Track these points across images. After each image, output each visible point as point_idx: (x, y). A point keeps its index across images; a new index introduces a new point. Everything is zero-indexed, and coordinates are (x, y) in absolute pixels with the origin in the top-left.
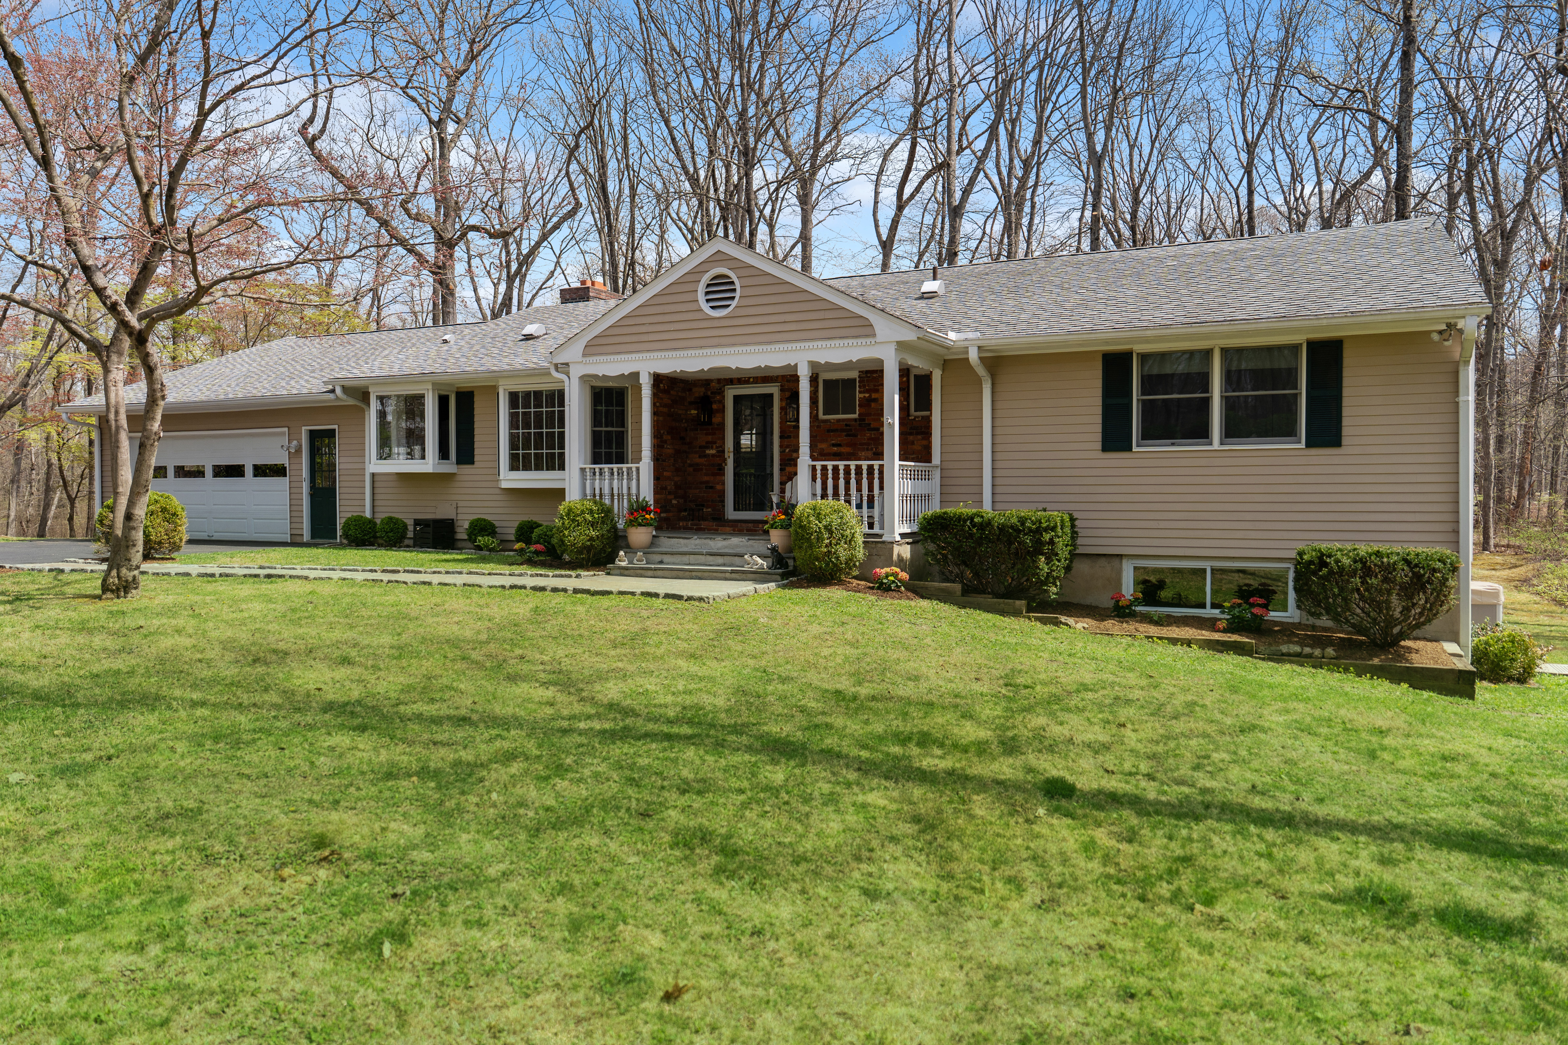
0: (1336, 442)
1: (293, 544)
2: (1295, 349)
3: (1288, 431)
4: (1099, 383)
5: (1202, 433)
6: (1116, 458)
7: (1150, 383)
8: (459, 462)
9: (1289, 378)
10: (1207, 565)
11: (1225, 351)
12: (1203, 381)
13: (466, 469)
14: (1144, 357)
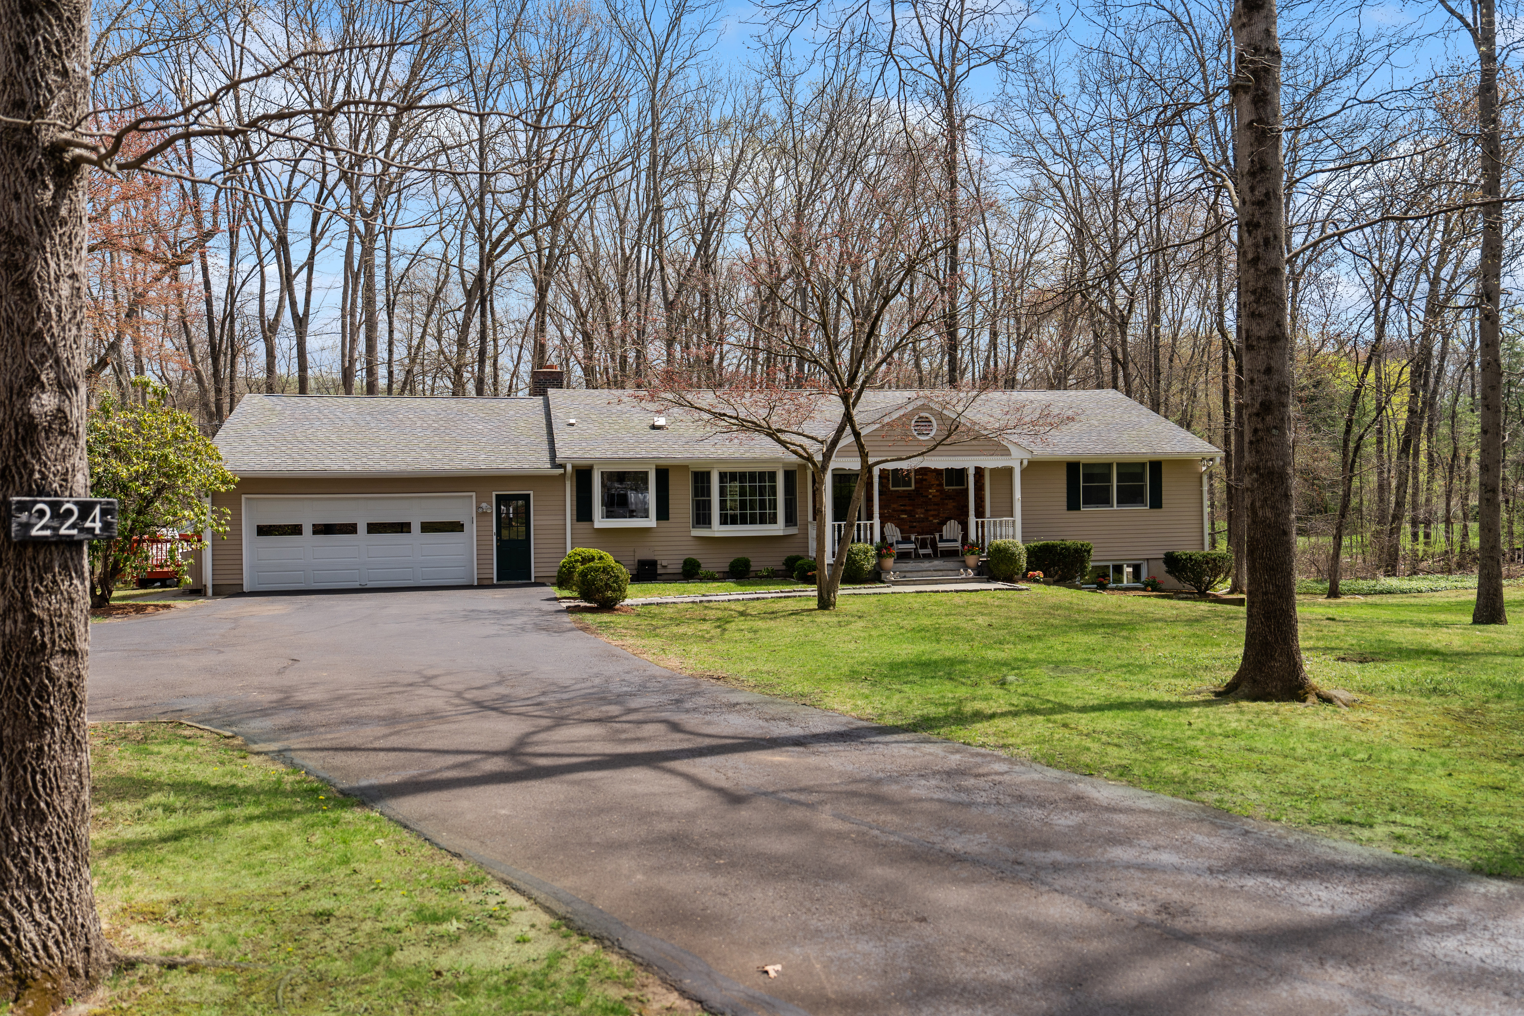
0: (1160, 506)
1: (480, 586)
2: (1143, 465)
3: (1142, 502)
4: (1065, 477)
5: (1107, 502)
6: (1074, 514)
7: (1088, 478)
8: (659, 518)
9: (1140, 477)
10: (1110, 564)
11: (1118, 464)
12: (1109, 479)
13: (664, 523)
14: (1085, 465)
